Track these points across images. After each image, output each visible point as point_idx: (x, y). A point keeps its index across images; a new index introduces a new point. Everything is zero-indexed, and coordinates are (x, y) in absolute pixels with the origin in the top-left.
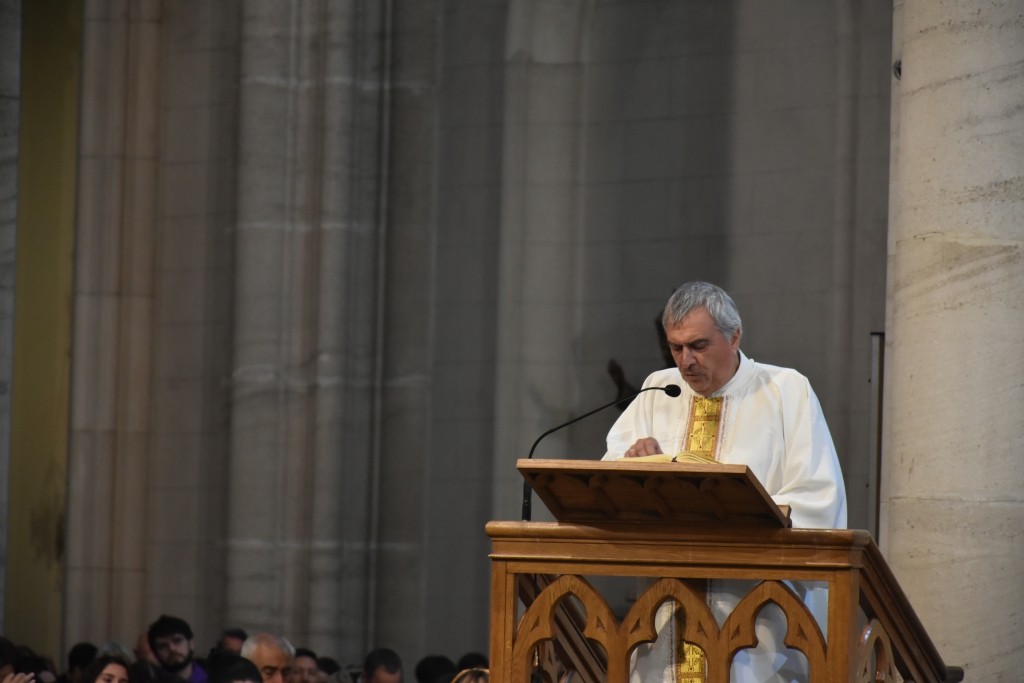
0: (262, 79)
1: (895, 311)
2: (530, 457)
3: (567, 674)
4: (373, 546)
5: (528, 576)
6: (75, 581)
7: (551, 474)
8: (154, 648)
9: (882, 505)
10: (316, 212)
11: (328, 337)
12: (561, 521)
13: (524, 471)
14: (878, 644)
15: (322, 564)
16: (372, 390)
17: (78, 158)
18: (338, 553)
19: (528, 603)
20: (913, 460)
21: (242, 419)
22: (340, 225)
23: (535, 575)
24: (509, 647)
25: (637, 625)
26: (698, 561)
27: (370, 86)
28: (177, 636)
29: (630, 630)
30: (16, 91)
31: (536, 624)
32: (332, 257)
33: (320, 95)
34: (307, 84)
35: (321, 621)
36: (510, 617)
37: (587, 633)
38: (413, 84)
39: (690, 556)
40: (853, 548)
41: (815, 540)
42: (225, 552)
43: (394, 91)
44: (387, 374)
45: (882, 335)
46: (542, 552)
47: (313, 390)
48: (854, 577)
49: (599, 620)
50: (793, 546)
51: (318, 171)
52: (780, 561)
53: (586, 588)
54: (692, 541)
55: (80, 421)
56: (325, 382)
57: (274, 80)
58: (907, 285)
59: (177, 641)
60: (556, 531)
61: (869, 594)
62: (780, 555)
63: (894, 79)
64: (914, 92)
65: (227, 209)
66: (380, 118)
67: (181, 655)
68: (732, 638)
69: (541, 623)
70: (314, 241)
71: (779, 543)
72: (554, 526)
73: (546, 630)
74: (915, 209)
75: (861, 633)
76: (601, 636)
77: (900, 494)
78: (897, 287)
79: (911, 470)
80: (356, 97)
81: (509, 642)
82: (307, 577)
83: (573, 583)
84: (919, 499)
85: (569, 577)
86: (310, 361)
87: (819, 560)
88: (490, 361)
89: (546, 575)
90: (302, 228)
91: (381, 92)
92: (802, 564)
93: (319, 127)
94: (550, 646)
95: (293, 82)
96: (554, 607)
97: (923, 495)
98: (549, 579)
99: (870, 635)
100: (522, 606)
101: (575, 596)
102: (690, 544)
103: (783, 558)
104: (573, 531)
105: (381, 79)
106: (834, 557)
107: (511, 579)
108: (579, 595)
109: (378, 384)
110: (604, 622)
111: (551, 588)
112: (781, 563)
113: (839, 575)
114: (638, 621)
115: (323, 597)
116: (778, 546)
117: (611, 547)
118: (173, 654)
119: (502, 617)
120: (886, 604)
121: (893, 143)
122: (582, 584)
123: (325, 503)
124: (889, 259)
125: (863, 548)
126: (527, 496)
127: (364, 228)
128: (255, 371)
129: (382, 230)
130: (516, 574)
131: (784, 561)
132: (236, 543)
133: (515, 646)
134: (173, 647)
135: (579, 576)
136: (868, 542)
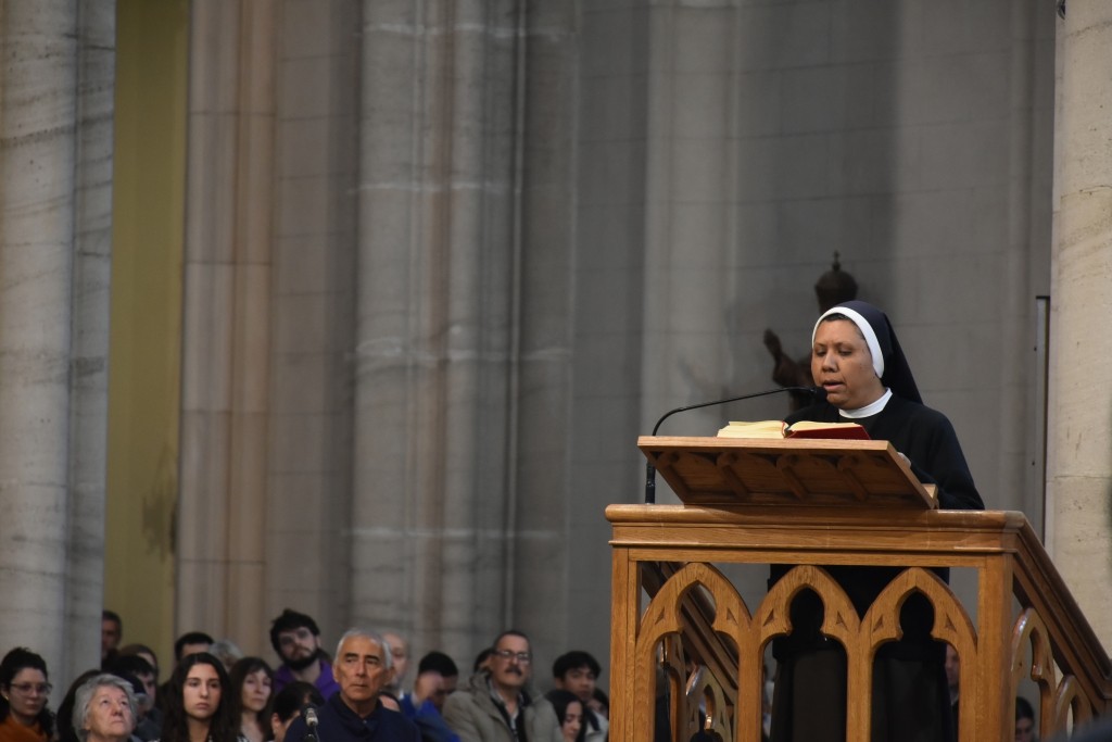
0: (385, 27)
1: (1060, 272)
2: (654, 434)
3: (697, 671)
4: (511, 534)
5: (651, 564)
6: (188, 574)
7: (675, 453)
8: (277, 643)
9: (1048, 484)
10: (445, 170)
11: (460, 307)
12: (688, 502)
13: (645, 449)
14: (1034, 636)
15: (455, 554)
16: (508, 363)
17: (189, 115)
18: (472, 542)
19: (652, 595)
20: (1080, 436)
21: (367, 397)
22: (472, 186)
23: (660, 562)
24: (631, 641)
25: (771, 617)
26: (837, 547)
27: (503, 33)
28: (303, 629)
29: (763, 622)
30: (111, 41)
31: (661, 616)
32: (464, 220)
33: (449, 43)
34: (434, 31)
35: (454, 616)
36: (633, 609)
37: (716, 626)
38: (551, 31)
39: (828, 541)
40: (1004, 530)
41: (964, 522)
42: (350, 542)
43: (530, 39)
44: (524, 346)
45: (1048, 299)
46: (668, 538)
47: (444, 364)
48: (1006, 563)
49: (729, 611)
50: (940, 529)
51: (447, 126)
52: (926, 545)
53: (715, 576)
54: (830, 524)
55: (193, 400)
56: (457, 356)
57: (399, 27)
58: (1073, 244)
59: (302, 635)
60: (682, 514)
61: (1023, 581)
62: (926, 539)
63: (1058, 18)
64: (1079, 33)
65: (349, 169)
66: (515, 69)
67: (307, 649)
68: (875, 630)
69: (667, 615)
70: (444, 203)
71: (924, 526)
72: (680, 509)
73: (672, 623)
74: (1081, 161)
75: (1016, 624)
76: (732, 629)
77: (1067, 473)
78: (1062, 246)
79: (1078, 446)
80: (488, 45)
81: (632, 636)
82: (439, 568)
83: (701, 571)
84: (1087, 477)
85: (697, 565)
86: (440, 334)
87: (968, 544)
88: (636, 332)
89: (673, 563)
90: (431, 189)
91: (516, 38)
92: (950, 549)
93: (448, 78)
94: (678, 640)
95: (420, 29)
96: (680, 597)
97: (1092, 474)
98: (675, 567)
99: (1026, 626)
100: (645, 596)
101: (702, 585)
102: (828, 527)
103: (928, 543)
104: (700, 514)
105: (516, 26)
106: (984, 541)
107: (633, 568)
108: (708, 586)
109: (514, 359)
110: (735, 614)
111: (677, 577)
112: (927, 548)
113: (991, 561)
114: (772, 613)
115: (456, 591)
116: (923, 529)
117: (743, 532)
118: (297, 648)
119: (623, 608)
120: (1043, 591)
121: (1058, 89)
122: (711, 572)
123: (457, 488)
124: (1054, 216)
125: (1018, 532)
126: (651, 476)
127: (498, 188)
128: (382, 344)
129: (518, 191)
130: (638, 562)
131: (931, 545)
132: (361, 532)
133: (639, 641)
134: (298, 640)
135: (707, 564)
136: (1022, 524)
